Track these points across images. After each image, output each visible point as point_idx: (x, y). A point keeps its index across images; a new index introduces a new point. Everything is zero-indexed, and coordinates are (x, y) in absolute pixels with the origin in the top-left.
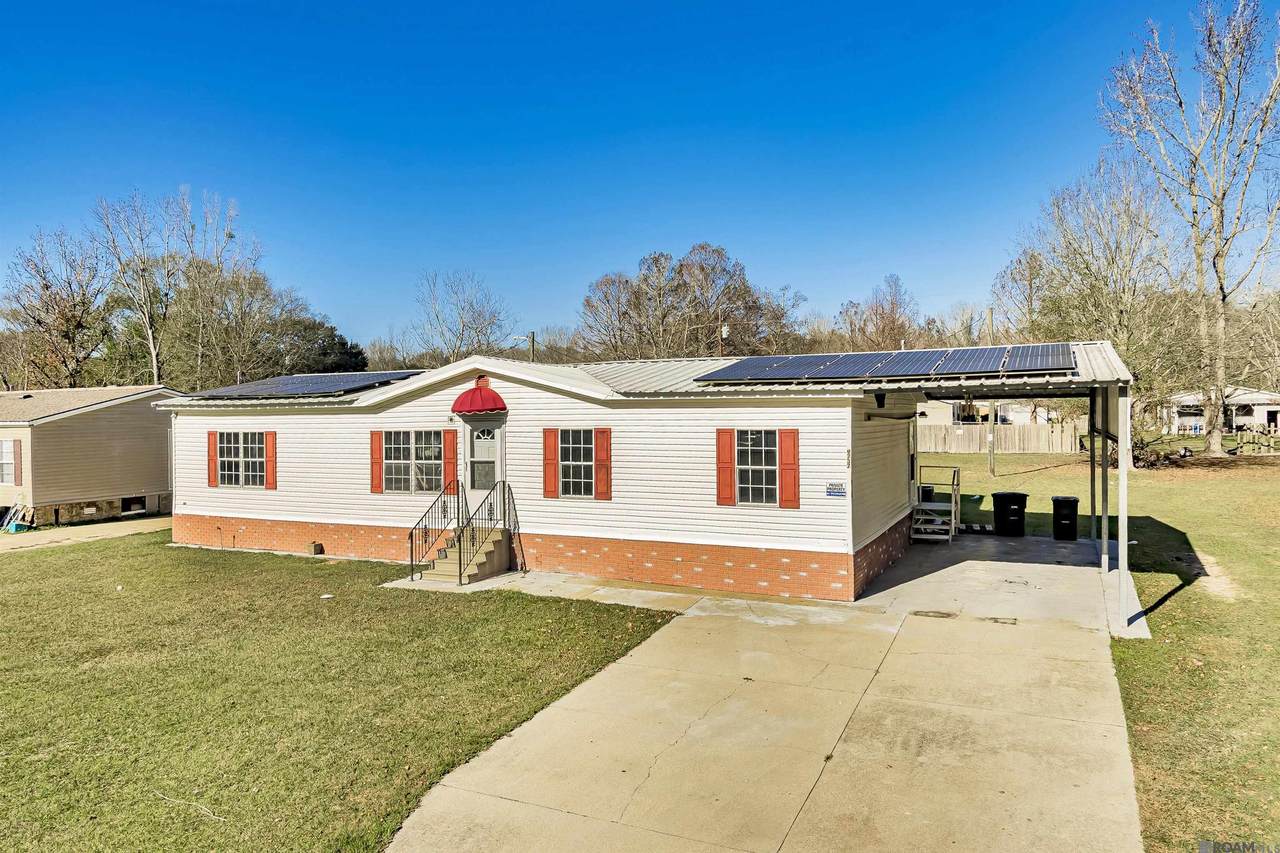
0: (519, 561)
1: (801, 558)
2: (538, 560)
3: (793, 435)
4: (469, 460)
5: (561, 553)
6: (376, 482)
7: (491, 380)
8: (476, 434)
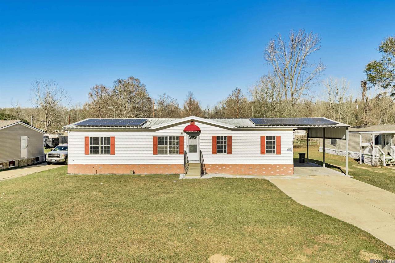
0: (204, 171)
1: (281, 165)
2: (210, 171)
3: (279, 138)
4: (188, 144)
5: (217, 169)
6: (155, 151)
7: (195, 122)
8: (190, 137)
